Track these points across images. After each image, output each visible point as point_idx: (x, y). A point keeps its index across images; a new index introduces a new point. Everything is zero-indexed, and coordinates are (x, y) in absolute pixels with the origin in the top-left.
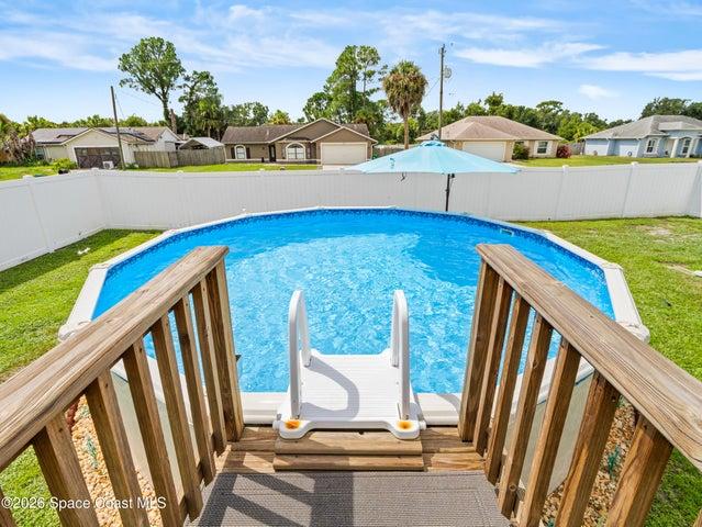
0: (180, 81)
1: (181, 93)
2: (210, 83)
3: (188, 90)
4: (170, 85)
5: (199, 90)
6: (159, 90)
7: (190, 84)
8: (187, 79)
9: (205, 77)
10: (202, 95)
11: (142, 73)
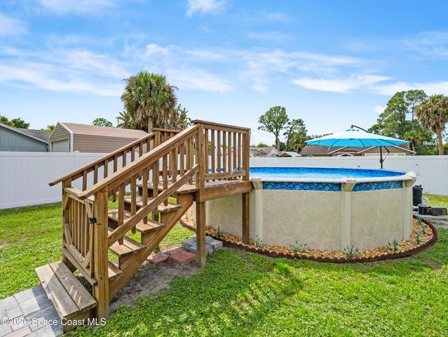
0: (286, 125)
1: (285, 131)
2: (302, 124)
3: (289, 129)
4: (280, 127)
5: (295, 128)
6: (275, 130)
7: (291, 126)
8: (289, 124)
9: (300, 122)
10: (297, 131)
11: (268, 123)
